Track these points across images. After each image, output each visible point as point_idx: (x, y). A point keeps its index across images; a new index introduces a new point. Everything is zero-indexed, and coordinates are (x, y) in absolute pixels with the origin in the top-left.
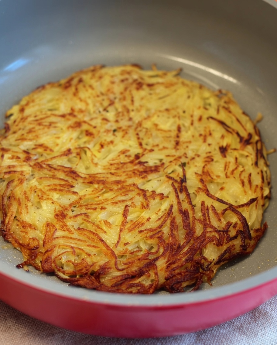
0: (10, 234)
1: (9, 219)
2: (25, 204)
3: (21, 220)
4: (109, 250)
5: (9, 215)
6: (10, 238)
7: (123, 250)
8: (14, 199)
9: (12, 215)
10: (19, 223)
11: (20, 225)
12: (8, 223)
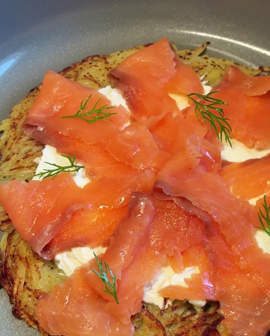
0: (21, 309)
1: (18, 287)
2: (35, 266)
3: (32, 288)
4: (153, 320)
5: (16, 282)
6: (22, 314)
7: (172, 316)
8: (20, 258)
9: (20, 283)
10: (31, 293)
11: (33, 296)
12: (17, 294)
